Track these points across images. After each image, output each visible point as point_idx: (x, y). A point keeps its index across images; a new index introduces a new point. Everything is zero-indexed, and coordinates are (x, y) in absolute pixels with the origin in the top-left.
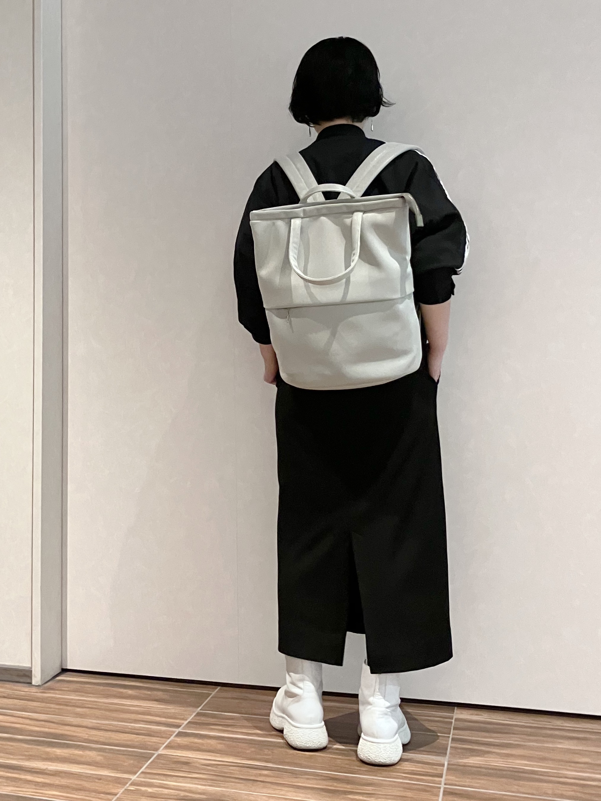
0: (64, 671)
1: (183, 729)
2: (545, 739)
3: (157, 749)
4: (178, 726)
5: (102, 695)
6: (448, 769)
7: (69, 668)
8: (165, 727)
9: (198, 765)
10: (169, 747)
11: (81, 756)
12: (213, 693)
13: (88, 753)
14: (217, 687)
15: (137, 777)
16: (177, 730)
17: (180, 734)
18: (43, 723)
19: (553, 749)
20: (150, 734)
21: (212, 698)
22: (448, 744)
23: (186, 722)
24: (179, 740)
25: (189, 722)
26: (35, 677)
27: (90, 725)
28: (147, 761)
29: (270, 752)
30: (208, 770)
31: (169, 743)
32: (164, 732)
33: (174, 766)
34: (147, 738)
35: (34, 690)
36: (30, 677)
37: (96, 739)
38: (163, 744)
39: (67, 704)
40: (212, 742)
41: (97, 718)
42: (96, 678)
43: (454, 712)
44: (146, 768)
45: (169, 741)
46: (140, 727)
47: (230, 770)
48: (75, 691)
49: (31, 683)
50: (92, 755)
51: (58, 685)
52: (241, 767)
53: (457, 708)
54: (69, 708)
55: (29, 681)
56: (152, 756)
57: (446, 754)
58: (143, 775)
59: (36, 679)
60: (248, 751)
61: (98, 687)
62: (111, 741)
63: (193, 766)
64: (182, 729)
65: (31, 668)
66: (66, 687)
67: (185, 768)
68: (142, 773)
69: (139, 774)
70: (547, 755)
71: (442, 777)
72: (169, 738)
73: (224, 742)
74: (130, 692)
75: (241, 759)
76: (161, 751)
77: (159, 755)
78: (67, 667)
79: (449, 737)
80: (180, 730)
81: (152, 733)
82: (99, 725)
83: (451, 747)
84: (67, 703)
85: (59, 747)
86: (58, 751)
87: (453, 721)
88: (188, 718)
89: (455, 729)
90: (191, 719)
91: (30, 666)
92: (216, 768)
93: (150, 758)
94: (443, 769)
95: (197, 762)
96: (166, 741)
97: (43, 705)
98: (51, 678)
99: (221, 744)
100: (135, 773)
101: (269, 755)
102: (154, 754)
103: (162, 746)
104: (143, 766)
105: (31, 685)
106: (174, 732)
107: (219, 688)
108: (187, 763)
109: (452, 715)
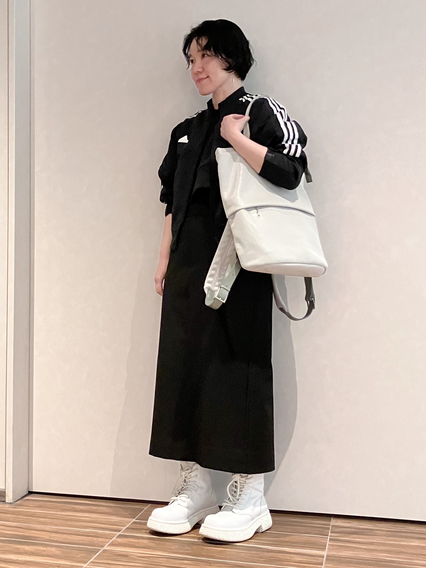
0: (31, 493)
1: (123, 532)
2: (401, 539)
3: (103, 546)
4: (119, 531)
5: (60, 509)
6: (327, 559)
7: (34, 491)
8: (109, 531)
9: (134, 557)
10: (112, 544)
11: (45, 551)
12: (146, 508)
13: (49, 549)
14: (148, 504)
15: (88, 565)
16: (118, 534)
17: (120, 536)
18: (14, 528)
19: (408, 546)
20: (97, 536)
21: (145, 511)
22: (326, 543)
23: (125, 528)
24: (120, 540)
25: (127, 528)
26: (8, 496)
27: (51, 530)
28: (95, 555)
29: (190, 548)
30: (143, 560)
31: (112, 542)
32: (108, 534)
33: (115, 558)
34: (95, 539)
35: (7, 506)
36: (4, 497)
37: (55, 539)
38: (108, 542)
39: (33, 515)
40: (145, 541)
41: (56, 525)
42: (55, 498)
43: (331, 520)
44: (94, 559)
45: (112, 540)
46: (90, 531)
47: (159, 560)
48: (40, 507)
49: (5, 501)
50: (53, 550)
51: (26, 503)
52: (167, 558)
53: (333, 518)
54: (34, 518)
55: (3, 500)
56: (99, 551)
57: (325, 549)
58: (91, 564)
59: (9, 498)
60: (173, 548)
61: (57, 504)
62: (67, 541)
63: (131, 557)
64: (121, 533)
65: (5, 489)
66: (32, 504)
67: (124, 559)
68: (91, 562)
69: (89, 563)
70: (403, 550)
71: (322, 565)
72: (112, 539)
73: (155, 541)
74: (81, 507)
75: (168, 553)
76: (106, 548)
77: (105, 551)
78: (32, 490)
79: (328, 538)
80: (120, 533)
81: (99, 536)
82: (57, 530)
83: (329, 545)
85: (27, 545)
86: (27, 548)
87: (330, 527)
88: (127, 525)
89: (331, 532)
90: (129, 526)
91: (4, 488)
92: (149, 559)
93: (97, 552)
94: (323, 560)
95: (134, 555)
96: (110, 541)
97: (14, 516)
98: (20, 498)
99: (152, 542)
100: (86, 562)
101: (189, 550)
102: (101, 549)
103: (106, 544)
104: (92, 558)
105: (5, 502)
106: (116, 535)
107: (150, 505)
108: (126, 556)
109: (330, 523)
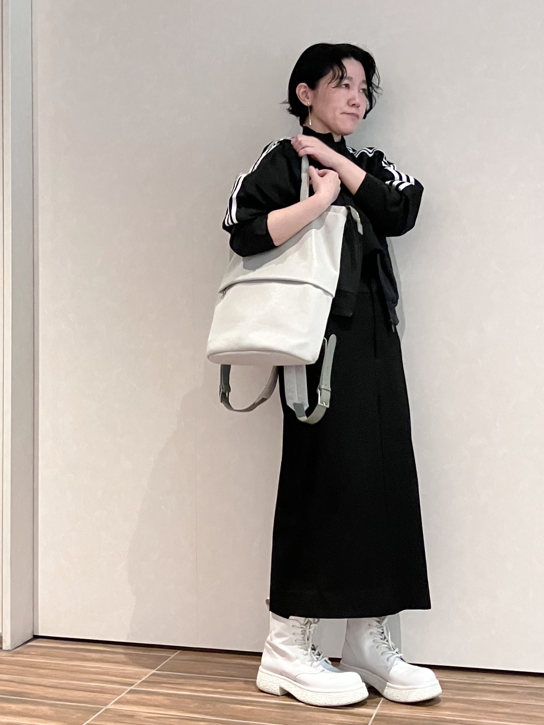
0: (36, 637)
1: (136, 686)
3: (106, 704)
4: (132, 685)
5: (66, 658)
7: (40, 634)
8: (120, 685)
9: (141, 718)
10: (119, 702)
11: (34, 711)
12: (173, 656)
13: (40, 708)
14: (177, 651)
16: (129, 688)
17: (131, 692)
20: (102, 691)
21: (170, 660)
23: (139, 681)
24: (129, 697)
25: (143, 681)
26: (5, 642)
27: (49, 684)
28: (94, 715)
29: (212, 707)
31: (119, 699)
32: (117, 689)
33: (118, 718)
34: (99, 695)
35: (3, 654)
36: (1, 642)
37: (51, 696)
38: (114, 700)
40: (160, 698)
41: (57, 678)
42: (63, 644)
44: (92, 720)
45: (119, 697)
46: (96, 685)
47: (169, 721)
48: (43, 655)
49: (1, 648)
50: (45, 709)
51: (26, 650)
52: (181, 719)
54: (32, 669)
56: (100, 710)
59: (7, 644)
60: (191, 706)
61: (64, 651)
62: (66, 698)
63: (137, 718)
64: (134, 687)
65: (2, 634)
66: (34, 652)
67: (128, 720)
72: (120, 695)
73: (172, 698)
74: (94, 655)
75: (183, 713)
76: (109, 706)
77: (107, 710)
78: (38, 633)
80: (132, 688)
81: (105, 691)
82: (57, 684)
84: (31, 665)
85: (15, 703)
86: (14, 707)
88: (143, 677)
90: (145, 679)
91: (1, 632)
92: (158, 720)
93: (98, 712)
95: (140, 716)
96: (117, 697)
97: (9, 667)
98: (22, 643)
99: (168, 699)
101: (210, 709)
102: (102, 708)
103: (112, 701)
104: (89, 719)
105: (1, 650)
106: (126, 690)
107: (179, 651)
108: (131, 716)
